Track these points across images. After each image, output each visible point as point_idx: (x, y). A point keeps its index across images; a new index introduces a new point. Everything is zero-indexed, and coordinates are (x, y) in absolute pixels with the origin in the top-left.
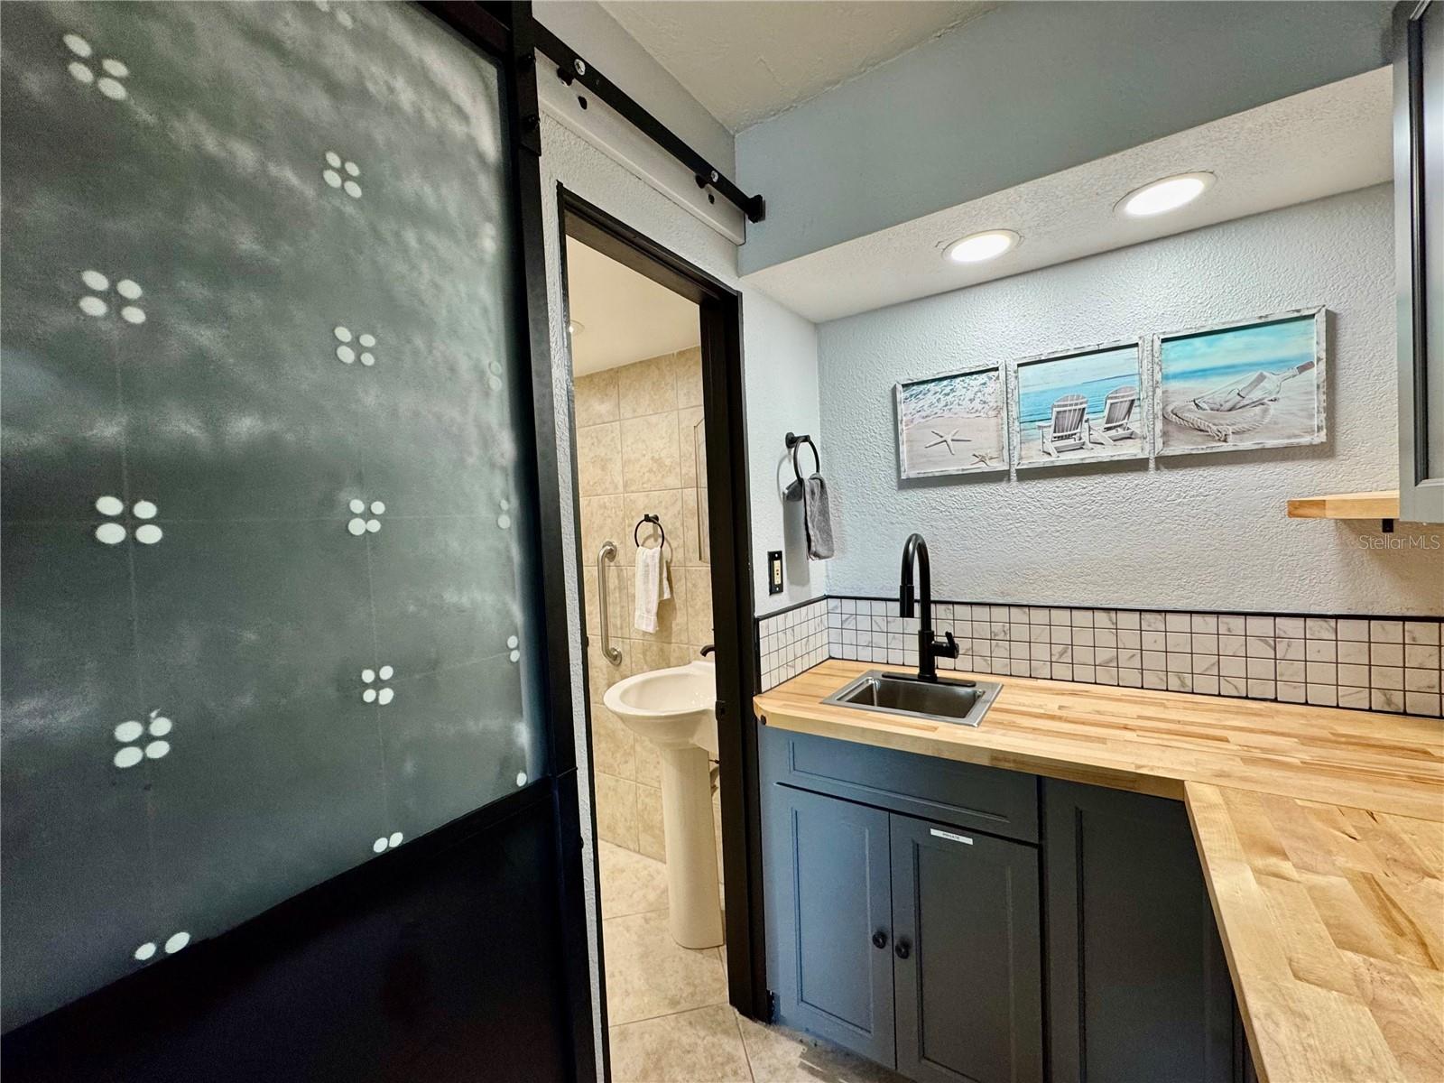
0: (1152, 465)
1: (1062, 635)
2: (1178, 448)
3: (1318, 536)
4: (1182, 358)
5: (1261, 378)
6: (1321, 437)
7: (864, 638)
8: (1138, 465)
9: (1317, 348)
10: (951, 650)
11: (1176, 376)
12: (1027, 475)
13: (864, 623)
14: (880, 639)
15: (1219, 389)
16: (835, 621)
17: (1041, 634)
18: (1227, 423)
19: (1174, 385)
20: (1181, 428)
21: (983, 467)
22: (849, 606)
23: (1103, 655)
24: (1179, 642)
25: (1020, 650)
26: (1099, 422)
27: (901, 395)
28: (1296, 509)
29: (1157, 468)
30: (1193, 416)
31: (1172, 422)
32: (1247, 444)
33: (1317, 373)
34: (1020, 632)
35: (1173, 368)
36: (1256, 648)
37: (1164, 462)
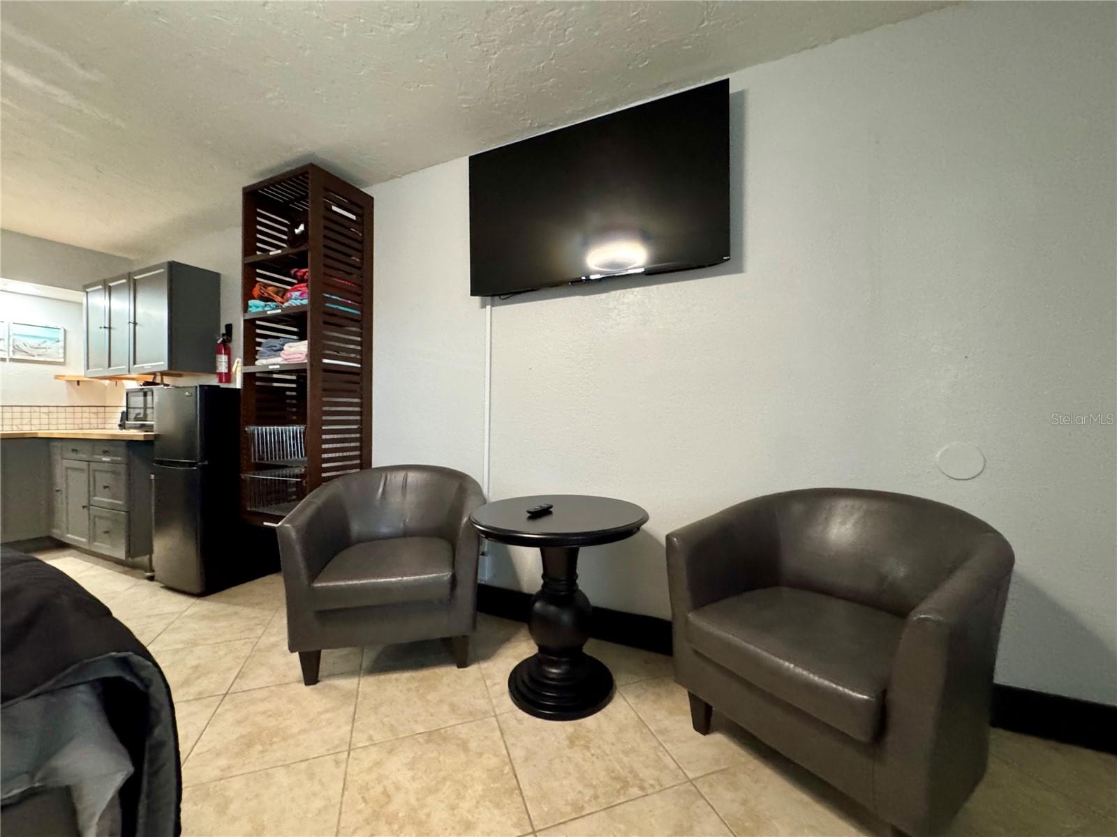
0: (8, 360)
2: (18, 356)
3: (62, 383)
4: (20, 330)
5: (45, 342)
6: (62, 360)
8: (4, 359)
9: (62, 338)
11: (18, 335)
15: (34, 342)
18: (35, 352)
19: (15, 337)
20: (19, 350)
24: (17, 415)
28: (57, 377)
29: (10, 361)
30: (24, 348)
31: (16, 349)
32: (40, 359)
33: (61, 344)
35: (17, 332)
36: (43, 416)
37: (12, 360)
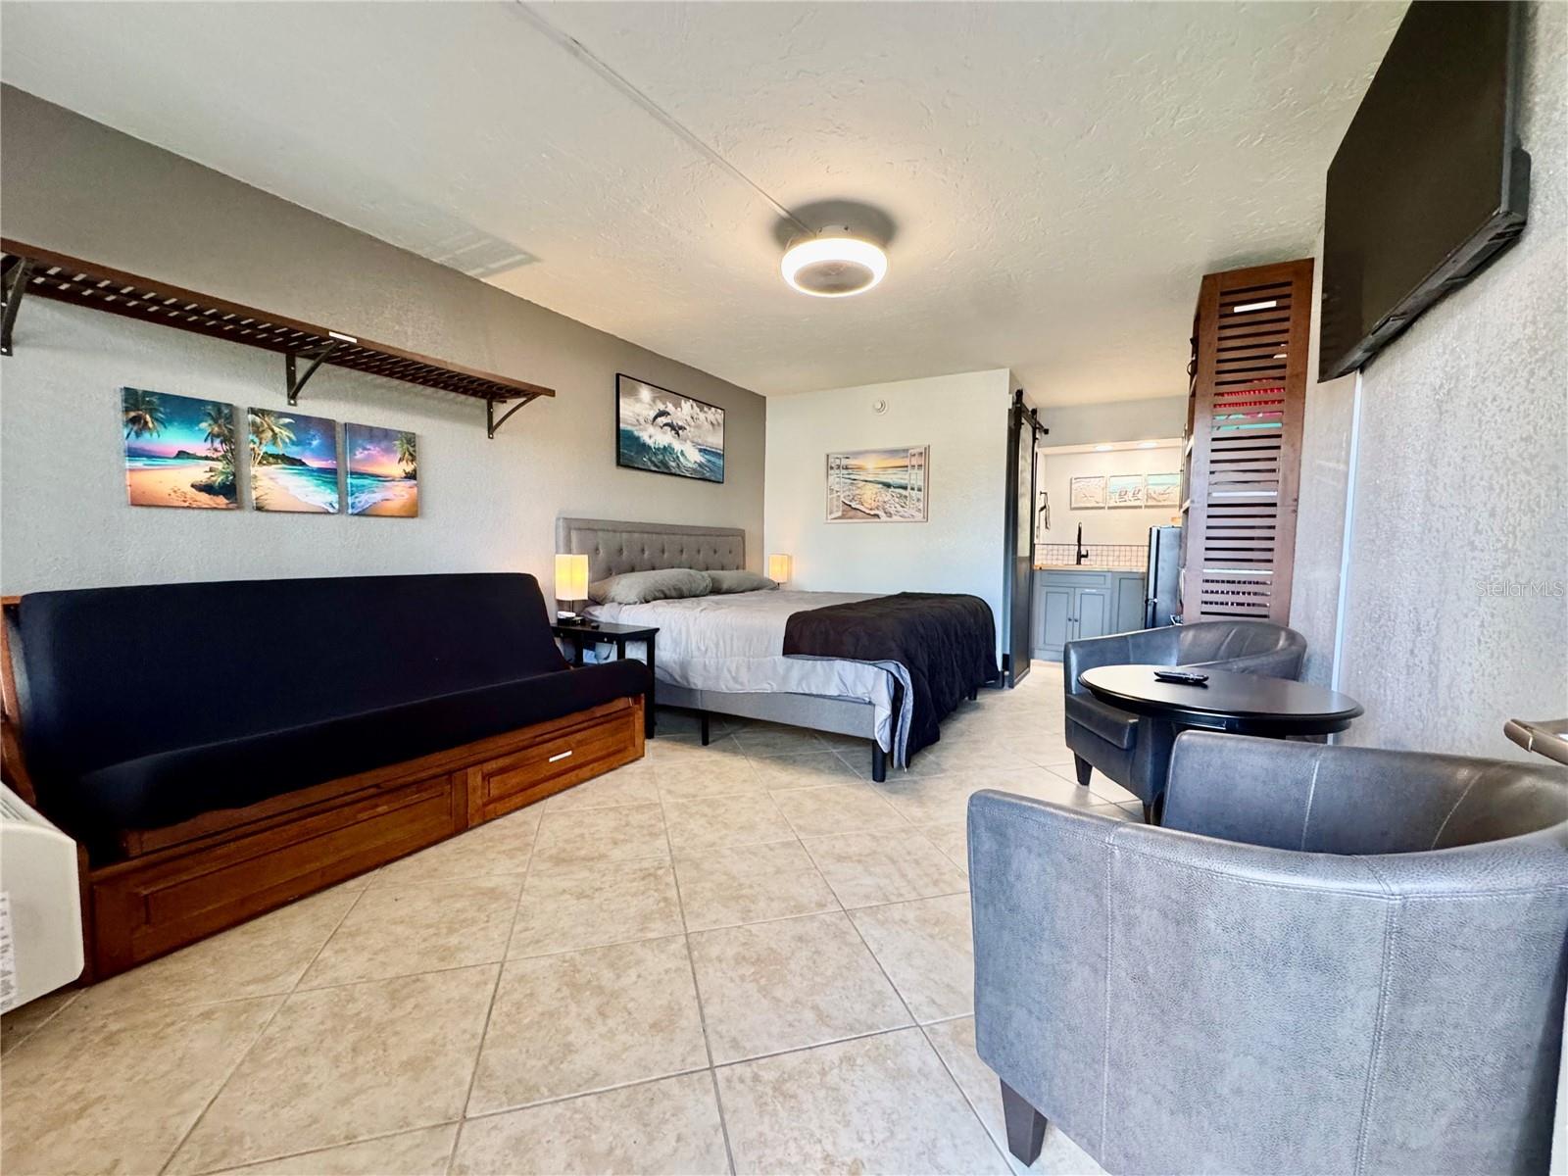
0: (1143, 507)
1: (1117, 553)
2: (1150, 503)
4: (1152, 480)
5: (1170, 487)
7: (1055, 557)
8: (1140, 507)
9: (1180, 482)
10: (1086, 556)
11: (1153, 484)
12: (1109, 508)
13: (1055, 552)
14: (1060, 557)
15: (1161, 489)
16: (1045, 552)
17: (1111, 553)
18: (1161, 498)
19: (1149, 487)
20: (1151, 498)
21: (1097, 505)
22: (1050, 546)
23: (1128, 558)
25: (1105, 558)
26: (1131, 494)
27: (1074, 481)
30: (1154, 496)
31: (1149, 497)
32: (1165, 503)
34: (1105, 553)
35: (1150, 482)
37: (1146, 507)
